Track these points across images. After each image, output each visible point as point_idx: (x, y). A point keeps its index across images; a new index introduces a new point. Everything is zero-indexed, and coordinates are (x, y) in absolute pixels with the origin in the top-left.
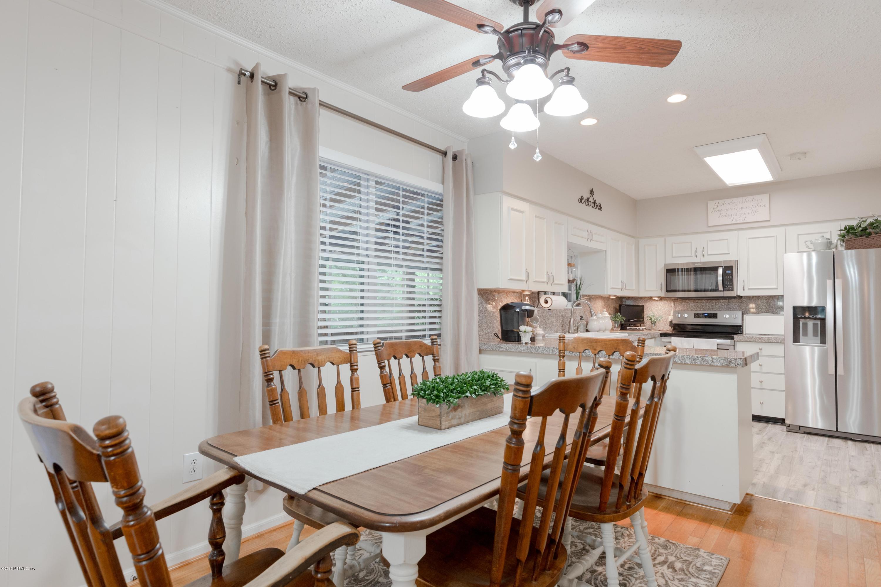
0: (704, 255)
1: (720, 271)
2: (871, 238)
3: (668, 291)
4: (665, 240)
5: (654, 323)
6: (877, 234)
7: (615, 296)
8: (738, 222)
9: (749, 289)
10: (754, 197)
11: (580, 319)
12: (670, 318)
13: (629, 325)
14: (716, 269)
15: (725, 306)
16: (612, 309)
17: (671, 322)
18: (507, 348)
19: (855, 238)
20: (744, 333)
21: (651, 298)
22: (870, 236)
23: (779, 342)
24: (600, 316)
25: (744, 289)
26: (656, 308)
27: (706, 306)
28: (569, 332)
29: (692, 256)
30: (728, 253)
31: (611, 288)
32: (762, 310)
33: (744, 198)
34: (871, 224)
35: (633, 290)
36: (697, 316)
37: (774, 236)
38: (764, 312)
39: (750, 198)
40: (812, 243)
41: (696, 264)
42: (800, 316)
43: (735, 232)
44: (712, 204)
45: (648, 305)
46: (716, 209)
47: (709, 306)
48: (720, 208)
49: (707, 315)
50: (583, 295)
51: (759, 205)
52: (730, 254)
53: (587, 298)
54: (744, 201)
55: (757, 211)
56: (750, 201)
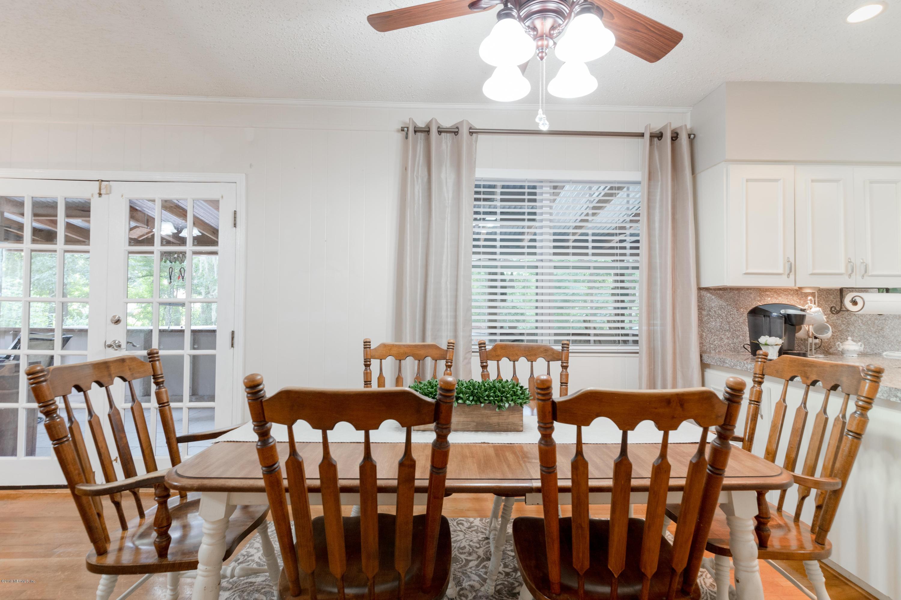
18: (732, 364)
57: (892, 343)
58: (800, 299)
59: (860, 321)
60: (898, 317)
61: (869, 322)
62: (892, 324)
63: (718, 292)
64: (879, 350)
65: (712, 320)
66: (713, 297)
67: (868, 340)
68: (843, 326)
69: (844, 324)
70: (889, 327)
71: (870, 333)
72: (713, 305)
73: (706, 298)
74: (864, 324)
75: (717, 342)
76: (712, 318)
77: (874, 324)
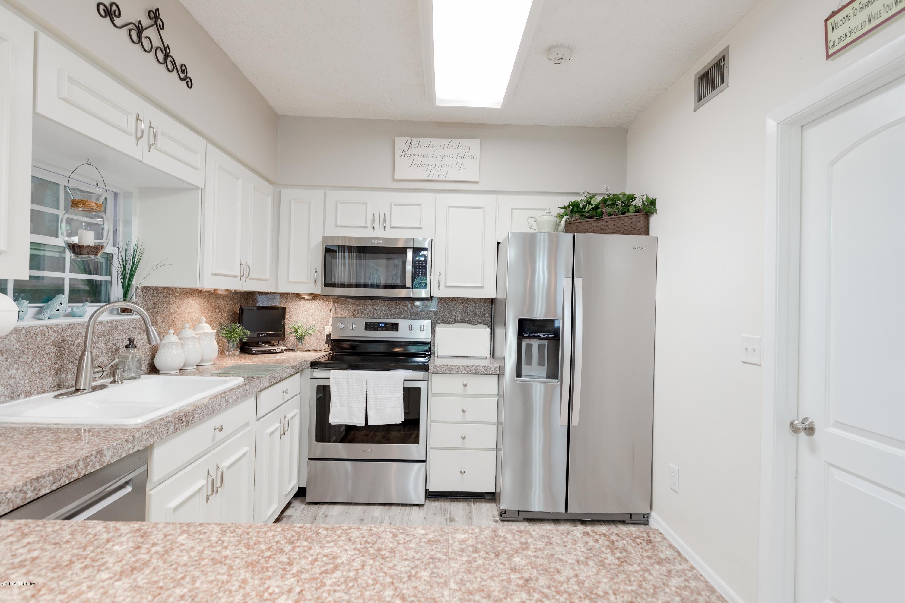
0: (385, 228)
1: (410, 255)
2: (604, 221)
3: (326, 285)
4: (325, 194)
5: (300, 338)
6: (611, 215)
7: (227, 290)
8: (437, 178)
9: (446, 287)
10: (460, 141)
11: (127, 347)
12: (328, 329)
13: (257, 344)
14: (403, 251)
15: (409, 311)
16: (226, 314)
17: (329, 336)
19: (583, 220)
20: (436, 355)
21: (298, 296)
22: (602, 219)
23: (490, 373)
24: (189, 332)
25: (439, 286)
26: (305, 313)
27: (382, 311)
28: (77, 390)
29: (367, 227)
30: (419, 226)
31: (212, 274)
32: (456, 319)
33: (448, 141)
34: (605, 201)
35: (266, 280)
36: (369, 326)
37: (481, 208)
38: (459, 322)
39: (455, 142)
40: (535, 221)
41: (373, 241)
42: (527, 335)
43: (431, 195)
44: (401, 143)
45: (293, 308)
46: (407, 153)
47: (385, 311)
48: (413, 151)
49: (383, 325)
50: (144, 288)
51: (467, 154)
52: (421, 228)
53: (155, 295)
54: (446, 146)
55: (463, 164)
56: (454, 147)
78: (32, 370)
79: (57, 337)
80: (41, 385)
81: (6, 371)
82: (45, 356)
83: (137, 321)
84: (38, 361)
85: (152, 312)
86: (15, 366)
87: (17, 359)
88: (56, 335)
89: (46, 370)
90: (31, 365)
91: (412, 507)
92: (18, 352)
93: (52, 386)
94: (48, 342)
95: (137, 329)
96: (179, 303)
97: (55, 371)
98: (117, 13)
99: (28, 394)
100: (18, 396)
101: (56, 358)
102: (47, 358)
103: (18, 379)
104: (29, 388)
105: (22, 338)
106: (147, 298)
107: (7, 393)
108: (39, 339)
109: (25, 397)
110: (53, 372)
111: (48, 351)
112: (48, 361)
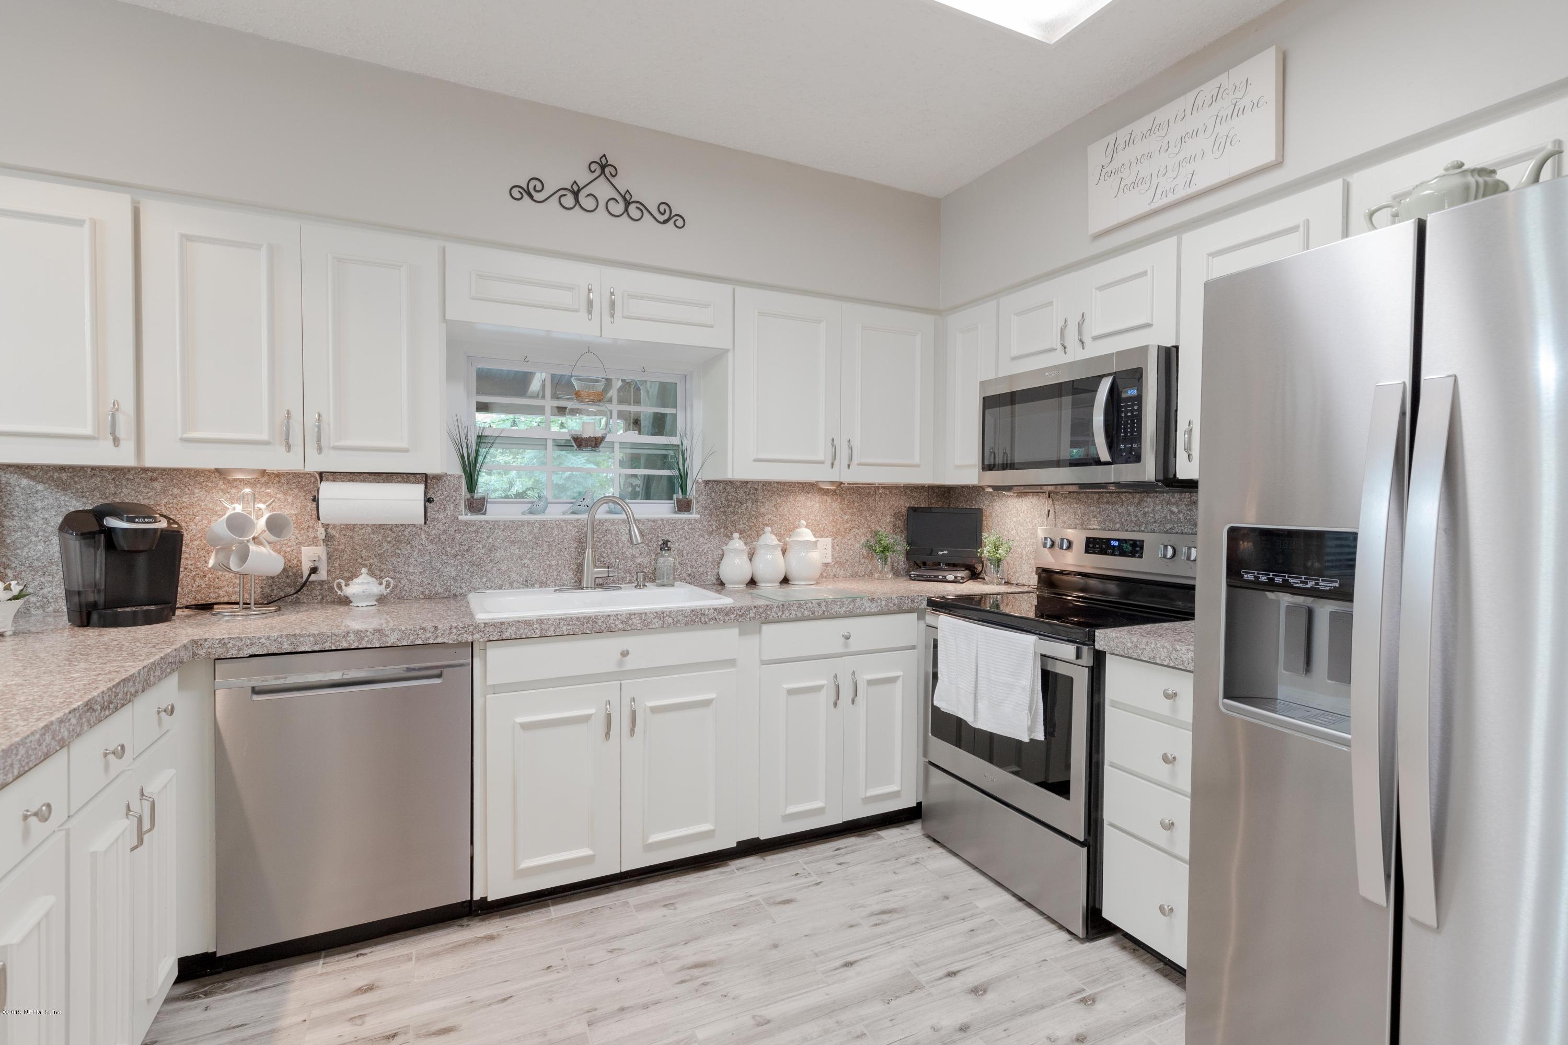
0: (1083, 343)
1: (1104, 391)
3: (985, 467)
4: (998, 307)
5: (993, 562)
8: (1171, 198)
10: (1222, 79)
14: (1094, 384)
15: (1181, 516)
25: (1190, 454)
27: (1129, 514)
29: (1054, 350)
30: (1145, 321)
33: (1191, 96)
35: (917, 466)
36: (1092, 546)
39: (1209, 89)
42: (1251, 577)
43: (1173, 240)
44: (1096, 155)
46: (1109, 169)
47: (1136, 516)
48: (1123, 157)
49: (1116, 543)
50: (707, 482)
51: (1240, 105)
52: (1148, 325)
53: (727, 490)
54: (1188, 112)
55: (1231, 134)
56: (1208, 101)
57: (490, 575)
58: (285, 494)
59: (423, 536)
60: (502, 528)
61: (443, 537)
62: (491, 540)
63: (56, 475)
64: (461, 588)
65: (34, 539)
66: (40, 487)
67: (438, 571)
68: (386, 546)
69: (389, 542)
70: (484, 546)
71: (444, 557)
72: (39, 505)
73: (17, 489)
74: (432, 542)
75: (50, 589)
76: (37, 536)
77: (453, 540)
78: (548, 562)
79: (578, 532)
80: (559, 578)
81: (519, 560)
82: (564, 550)
83: (696, 521)
84: (554, 554)
85: (725, 512)
86: (529, 556)
87: (531, 550)
88: (576, 530)
89: (564, 563)
90: (546, 557)
91: (1059, 931)
92: (531, 543)
93: (573, 581)
94: (566, 537)
95: (698, 530)
96: (776, 501)
97: (576, 566)
98: (539, 187)
99: (543, 584)
100: (533, 586)
101: (577, 553)
102: (566, 552)
103: (532, 569)
104: (545, 580)
105: (536, 531)
106: (713, 494)
107: (520, 580)
108: (556, 533)
109: (541, 587)
110: (573, 567)
111: (566, 545)
112: (567, 556)
